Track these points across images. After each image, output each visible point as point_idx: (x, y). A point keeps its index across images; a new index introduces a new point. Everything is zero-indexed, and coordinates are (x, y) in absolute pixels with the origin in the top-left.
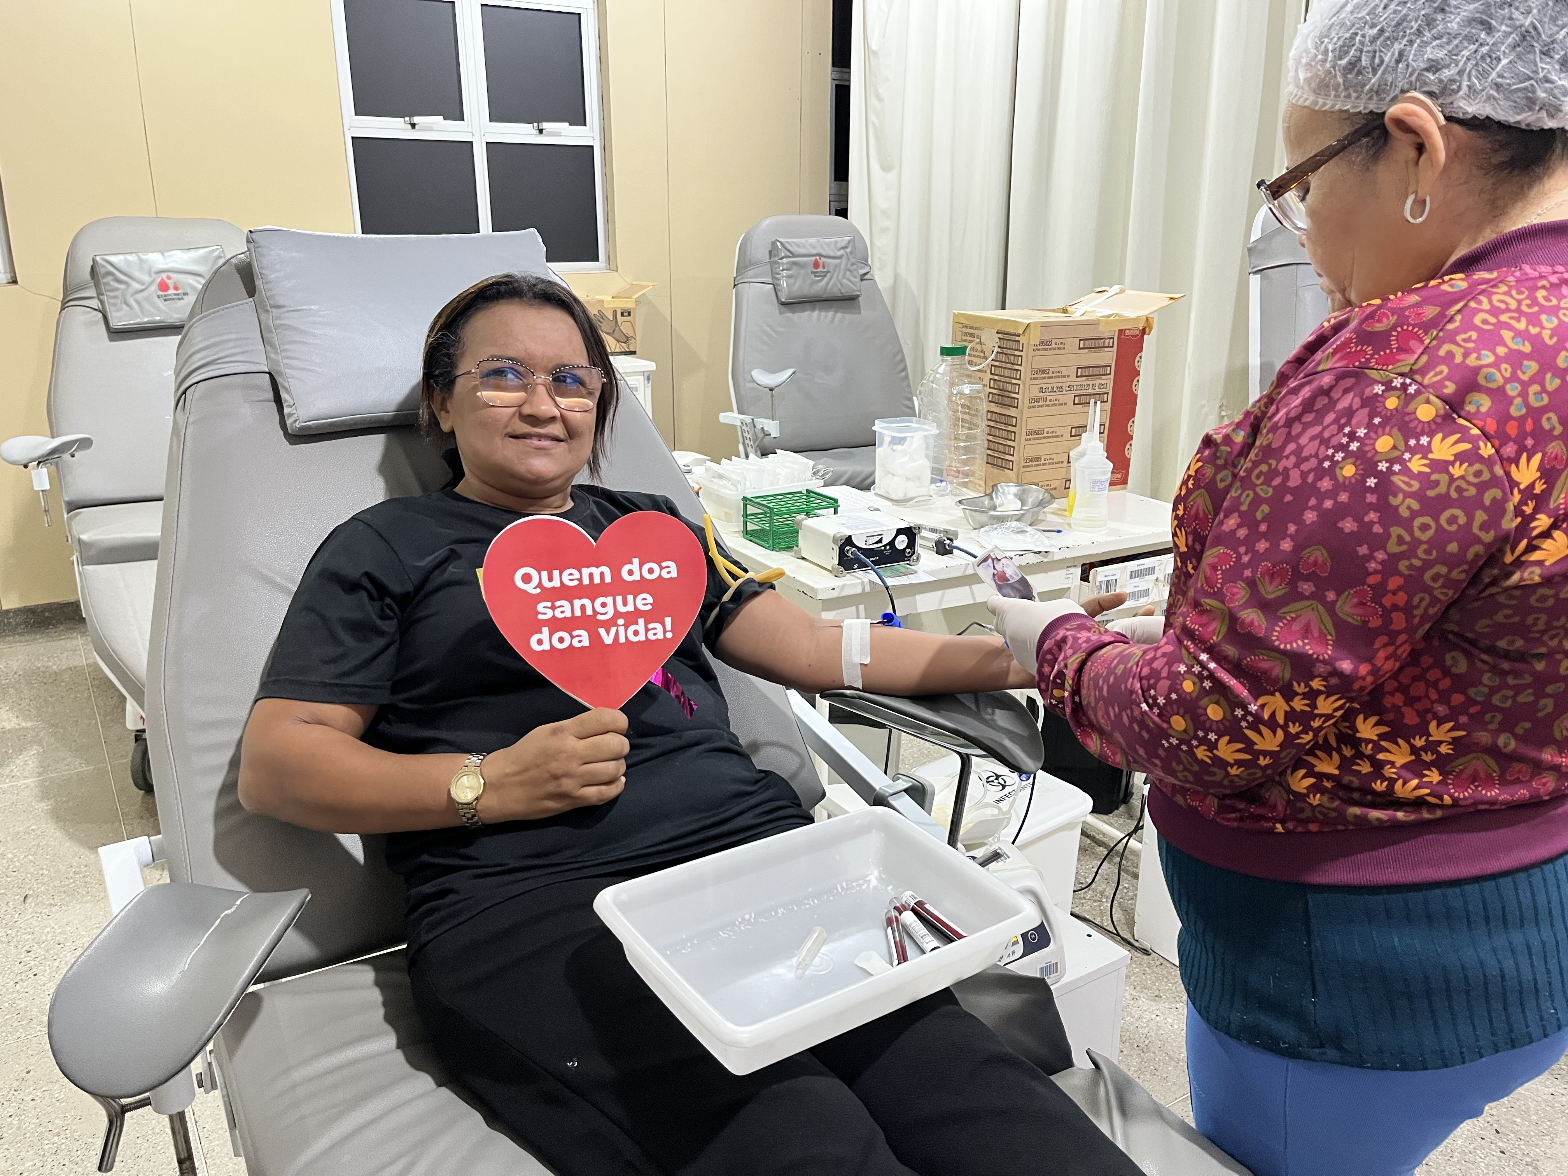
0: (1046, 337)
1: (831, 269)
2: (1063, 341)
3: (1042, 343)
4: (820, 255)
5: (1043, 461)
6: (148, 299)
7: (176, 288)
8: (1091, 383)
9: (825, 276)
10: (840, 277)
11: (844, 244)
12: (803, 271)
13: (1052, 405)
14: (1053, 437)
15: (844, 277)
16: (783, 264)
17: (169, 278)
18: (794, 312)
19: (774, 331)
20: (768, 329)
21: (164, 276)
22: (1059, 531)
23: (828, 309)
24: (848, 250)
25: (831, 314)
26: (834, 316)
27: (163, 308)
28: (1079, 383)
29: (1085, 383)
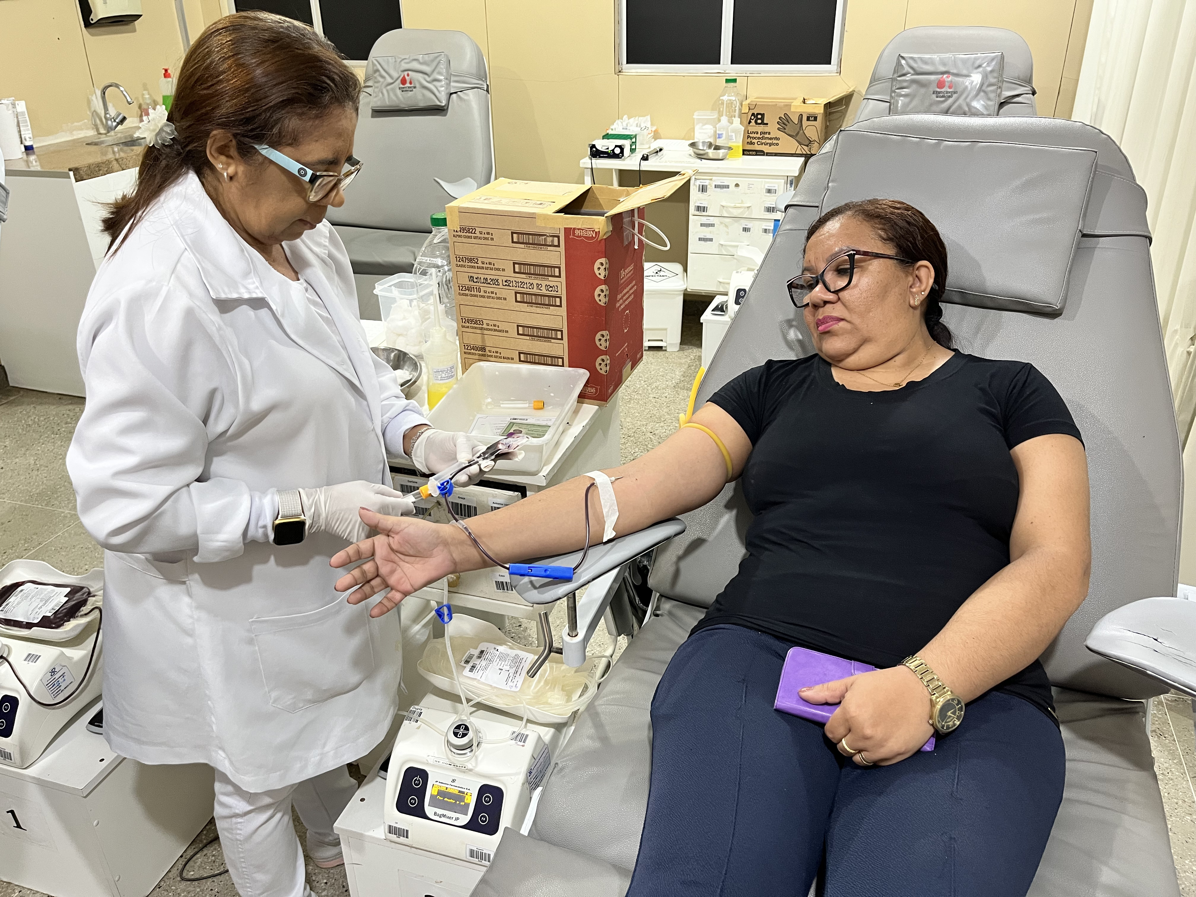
0: (467, 224)
1: (959, 90)
2: (490, 231)
3: (463, 229)
4: (949, 73)
5: (488, 352)
6: (393, 90)
7: (411, 83)
8: (535, 282)
10: (968, 99)
11: (985, 62)
12: (923, 91)
13: (489, 297)
14: (495, 330)
15: (974, 99)
16: (901, 81)
17: (408, 75)
21: (406, 73)
28: (520, 280)
29: (525, 281)
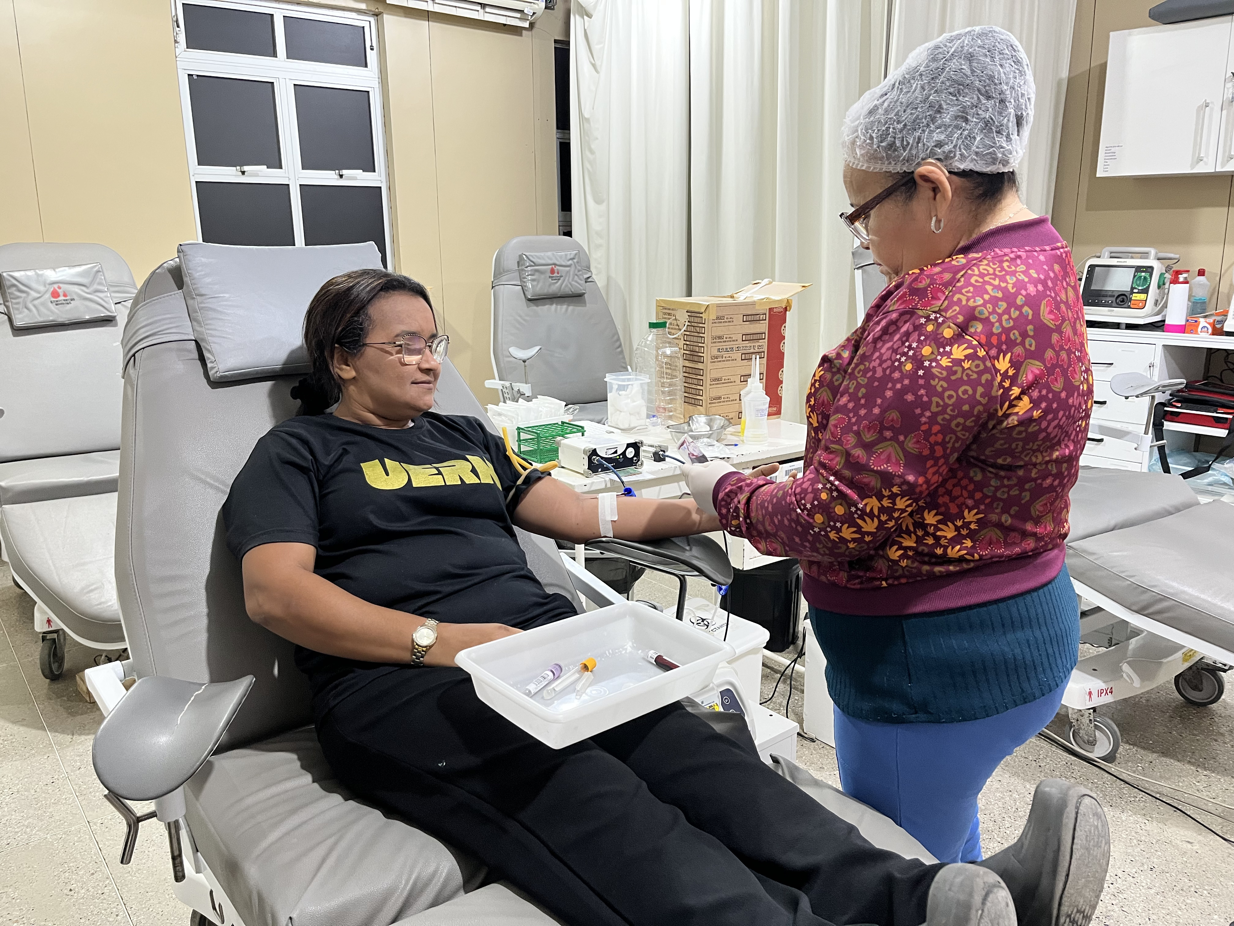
0: (720, 314)
1: (563, 275)
2: (732, 316)
3: (718, 318)
4: (555, 265)
5: (722, 400)
6: (43, 304)
7: (65, 295)
8: (752, 345)
9: (559, 279)
10: (570, 280)
11: (572, 256)
12: (543, 276)
13: (727, 361)
14: (729, 382)
15: (573, 280)
16: (528, 271)
17: (59, 288)
18: (537, 306)
19: (524, 320)
20: (519, 318)
21: (56, 286)
22: (736, 445)
23: (562, 303)
24: (575, 261)
25: (565, 307)
26: (567, 310)
27: (56, 311)
28: (744, 345)
29: (748, 345)
